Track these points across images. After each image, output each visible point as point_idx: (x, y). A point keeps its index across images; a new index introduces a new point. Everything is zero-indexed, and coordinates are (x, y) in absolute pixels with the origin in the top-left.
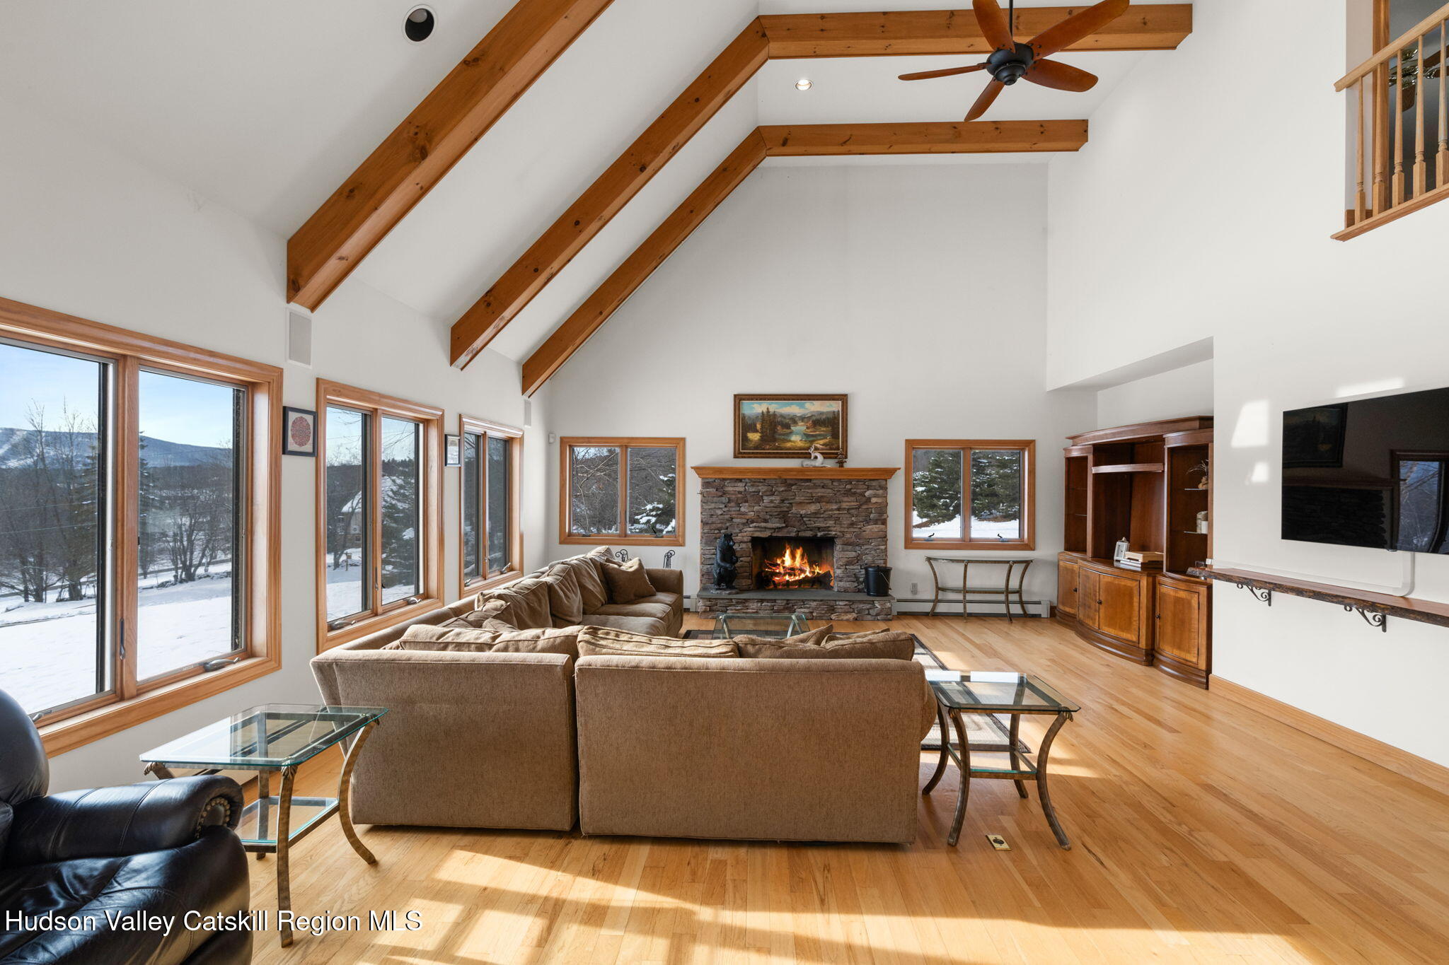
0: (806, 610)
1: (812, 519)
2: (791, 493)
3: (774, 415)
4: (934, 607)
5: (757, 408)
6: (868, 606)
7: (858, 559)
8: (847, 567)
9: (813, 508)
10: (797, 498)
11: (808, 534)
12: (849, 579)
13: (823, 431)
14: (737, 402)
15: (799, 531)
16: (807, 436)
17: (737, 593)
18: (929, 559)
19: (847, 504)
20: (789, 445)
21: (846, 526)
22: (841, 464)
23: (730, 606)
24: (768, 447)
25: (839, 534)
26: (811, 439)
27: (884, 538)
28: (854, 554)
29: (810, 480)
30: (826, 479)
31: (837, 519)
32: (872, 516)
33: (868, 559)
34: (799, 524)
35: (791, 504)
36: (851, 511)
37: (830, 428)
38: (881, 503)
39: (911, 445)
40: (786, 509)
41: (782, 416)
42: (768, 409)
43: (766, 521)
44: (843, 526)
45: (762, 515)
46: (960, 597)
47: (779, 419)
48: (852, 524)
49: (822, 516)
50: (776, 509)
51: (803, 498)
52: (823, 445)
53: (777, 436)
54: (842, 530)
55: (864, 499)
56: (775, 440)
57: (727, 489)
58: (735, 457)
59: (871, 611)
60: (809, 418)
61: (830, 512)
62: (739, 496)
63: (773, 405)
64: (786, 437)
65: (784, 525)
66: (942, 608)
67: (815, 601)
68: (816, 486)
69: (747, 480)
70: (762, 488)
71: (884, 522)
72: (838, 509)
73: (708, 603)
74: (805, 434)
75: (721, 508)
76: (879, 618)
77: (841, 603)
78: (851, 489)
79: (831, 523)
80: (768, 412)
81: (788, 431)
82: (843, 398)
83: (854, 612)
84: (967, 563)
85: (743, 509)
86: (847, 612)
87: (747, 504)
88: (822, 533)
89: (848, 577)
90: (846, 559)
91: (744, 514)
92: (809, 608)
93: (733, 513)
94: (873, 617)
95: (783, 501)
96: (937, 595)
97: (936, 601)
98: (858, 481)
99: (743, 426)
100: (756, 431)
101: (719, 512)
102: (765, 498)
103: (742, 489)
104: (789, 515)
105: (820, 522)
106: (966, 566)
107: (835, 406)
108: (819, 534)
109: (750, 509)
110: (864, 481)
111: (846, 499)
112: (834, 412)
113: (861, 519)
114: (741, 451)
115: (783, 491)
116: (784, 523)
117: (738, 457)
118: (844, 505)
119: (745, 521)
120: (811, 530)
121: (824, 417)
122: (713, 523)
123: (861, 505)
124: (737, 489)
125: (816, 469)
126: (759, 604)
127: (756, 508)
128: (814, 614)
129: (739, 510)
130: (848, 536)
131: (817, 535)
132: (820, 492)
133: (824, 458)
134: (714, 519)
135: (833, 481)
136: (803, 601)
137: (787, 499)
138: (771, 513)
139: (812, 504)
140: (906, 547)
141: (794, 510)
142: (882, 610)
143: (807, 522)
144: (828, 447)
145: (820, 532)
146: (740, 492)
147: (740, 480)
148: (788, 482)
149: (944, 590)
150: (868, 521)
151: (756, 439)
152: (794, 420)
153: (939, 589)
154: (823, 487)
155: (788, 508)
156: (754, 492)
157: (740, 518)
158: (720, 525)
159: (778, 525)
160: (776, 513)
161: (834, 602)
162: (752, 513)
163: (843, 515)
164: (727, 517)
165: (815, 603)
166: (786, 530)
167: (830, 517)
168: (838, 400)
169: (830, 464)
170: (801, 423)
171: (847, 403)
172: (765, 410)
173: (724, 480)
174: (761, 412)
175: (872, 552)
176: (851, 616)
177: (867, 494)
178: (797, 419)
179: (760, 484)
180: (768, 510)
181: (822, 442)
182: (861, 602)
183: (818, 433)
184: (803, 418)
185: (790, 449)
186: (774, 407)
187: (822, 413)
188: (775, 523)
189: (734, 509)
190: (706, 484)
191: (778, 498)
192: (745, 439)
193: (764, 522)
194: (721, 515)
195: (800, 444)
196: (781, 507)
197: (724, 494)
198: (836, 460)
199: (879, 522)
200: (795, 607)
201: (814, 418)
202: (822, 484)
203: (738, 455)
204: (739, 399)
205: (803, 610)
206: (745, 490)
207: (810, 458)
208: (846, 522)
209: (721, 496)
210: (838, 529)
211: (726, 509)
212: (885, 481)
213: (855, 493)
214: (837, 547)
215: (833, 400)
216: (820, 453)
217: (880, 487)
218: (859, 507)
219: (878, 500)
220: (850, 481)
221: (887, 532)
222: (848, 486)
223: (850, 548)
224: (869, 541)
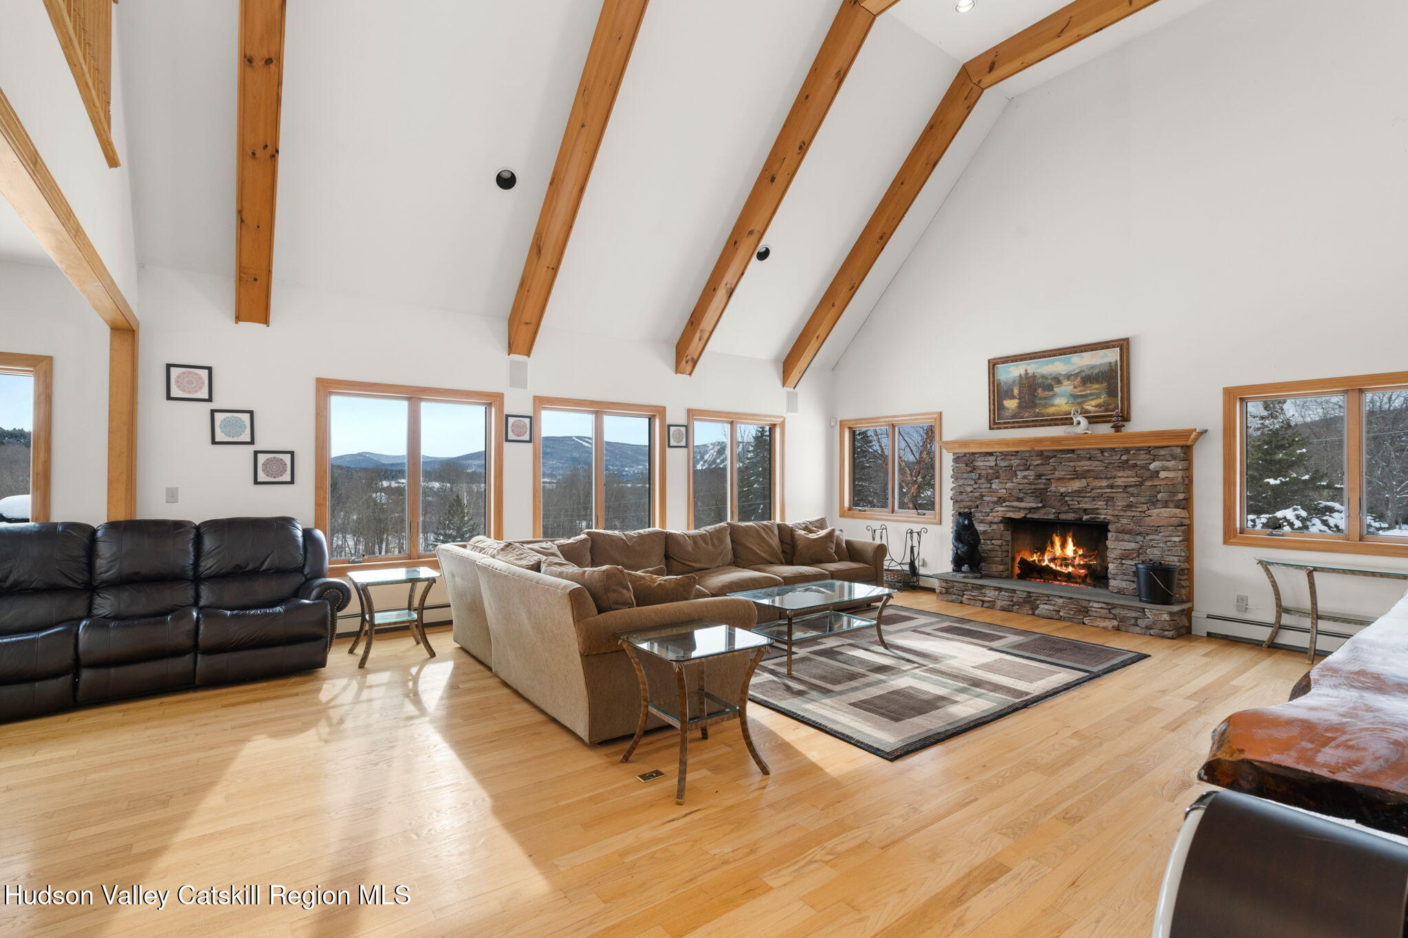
0: (1051, 608)
1: (1075, 499)
2: (1049, 468)
3: (1034, 376)
4: (1275, 635)
5: (1012, 372)
6: (1134, 614)
7: (1139, 552)
8: (1124, 562)
9: (1076, 485)
10: (1056, 473)
11: (1070, 516)
12: (1126, 577)
13: (1094, 389)
14: (991, 367)
15: (1059, 513)
16: (1074, 396)
17: (976, 578)
18: (1265, 565)
19: (1123, 479)
20: (1051, 410)
21: (1120, 508)
22: (1117, 428)
23: (967, 590)
24: (1027, 414)
25: (1109, 518)
26: (1080, 400)
27: (1186, 530)
28: (1132, 545)
29: (1073, 451)
30: (1093, 449)
31: (1110, 500)
32: (1159, 496)
33: (1154, 554)
34: (1059, 504)
35: (1050, 479)
36: (1130, 489)
37: (1105, 384)
38: (1172, 479)
39: (1235, 397)
40: (1042, 486)
41: (1043, 377)
42: (1026, 370)
43: (1020, 500)
44: (1116, 508)
45: (1015, 493)
47: (1040, 381)
48: (1129, 506)
49: (1089, 495)
50: (1029, 487)
51: (1063, 473)
52: (1096, 406)
53: (1038, 402)
54: (1116, 513)
55: (1147, 474)
56: (1035, 405)
57: (976, 464)
58: (990, 428)
59: (1139, 622)
60: (1077, 374)
61: (1100, 491)
62: (991, 471)
63: (1032, 365)
64: (1047, 401)
65: (1040, 505)
66: (1287, 638)
67: (1061, 597)
68: (1080, 458)
69: (998, 454)
70: (1015, 462)
71: (1186, 504)
72: (1111, 487)
73: (944, 584)
74: (1072, 395)
75: (972, 485)
76: (1152, 632)
77: (1096, 605)
78: (1128, 460)
79: (1101, 504)
80: (1027, 374)
81: (1051, 393)
82: (1123, 345)
83: (1115, 618)
84: (1312, 571)
85: (994, 486)
86: (1105, 618)
87: (997, 480)
88: (1088, 517)
89: (1124, 574)
90: (1120, 551)
91: (996, 491)
92: (1054, 605)
93: (983, 490)
94: (1144, 631)
95: (1039, 476)
96: (1279, 617)
97: (1279, 627)
98: (1139, 449)
99: (998, 393)
100: (1013, 397)
101: (969, 489)
102: (1018, 473)
103: (993, 464)
104: (1048, 494)
105: (1086, 503)
106: (1311, 576)
107: (1112, 356)
108: (1085, 518)
109: (1001, 486)
110: (1148, 450)
111: (1120, 474)
112: (1110, 363)
113: (1143, 500)
114: (997, 421)
115: (1037, 465)
116: (1041, 502)
117: (993, 429)
118: (1120, 482)
119: (995, 499)
120: (1074, 512)
121: (1096, 371)
122: (962, 501)
123: (1145, 481)
124: (988, 464)
125: (1077, 438)
126: (997, 593)
127: (1009, 485)
128: (1061, 614)
129: (991, 487)
130: (1124, 521)
131: (1082, 519)
132: (1085, 465)
133: (1089, 423)
134: (964, 497)
135: (1102, 451)
136: (1048, 596)
137: (1045, 475)
138: (1024, 491)
139: (1076, 480)
140: (1226, 542)
141: (1053, 488)
142: (1155, 622)
143: (1070, 502)
144: (1103, 409)
145: (1086, 515)
146: (991, 467)
147: (991, 454)
148: (1045, 454)
149: (1287, 611)
150: (1153, 502)
151: (1013, 406)
152: (1057, 380)
153: (1281, 609)
154: (1090, 459)
155: (1045, 484)
156: (1006, 467)
157: (991, 496)
158: (970, 503)
159: (1034, 505)
160: (1030, 491)
161: (1086, 602)
162: (1005, 491)
163: (1118, 495)
164: (977, 494)
165: (1061, 600)
166: (1043, 511)
167: (1100, 496)
168: (1114, 347)
169: (1105, 429)
170: (1066, 383)
171: (1128, 350)
172: (1023, 372)
173: (973, 454)
174: (1018, 375)
175: (1161, 545)
176: (1110, 624)
177: (1152, 467)
178: (1061, 378)
179: (1013, 458)
180: (1021, 487)
181: (1094, 403)
182: (1123, 607)
183: (1088, 392)
184: (1068, 377)
185: (1054, 415)
186: (1033, 367)
187: (1093, 367)
188: (1030, 503)
189: (984, 486)
190: (957, 459)
191: (1032, 473)
192: (1001, 407)
193: (1017, 501)
194: (972, 492)
195: (1065, 408)
196: (1037, 484)
197: (974, 469)
198: (1111, 424)
199: (1172, 505)
200: (1038, 602)
201: (1084, 374)
202: (1088, 456)
203: (994, 425)
204: (993, 364)
205: (1046, 607)
206: (996, 465)
207: (1073, 424)
208: (1120, 504)
209: (971, 472)
210: (1110, 512)
211: (975, 486)
212: (1187, 450)
213: (1135, 466)
214: (1109, 535)
215: (1108, 347)
216: (1086, 417)
217: (1174, 457)
218: (1141, 484)
219: (1171, 475)
220: (1126, 451)
221: (1191, 517)
222: (1124, 457)
223: (1127, 537)
224: (1156, 529)
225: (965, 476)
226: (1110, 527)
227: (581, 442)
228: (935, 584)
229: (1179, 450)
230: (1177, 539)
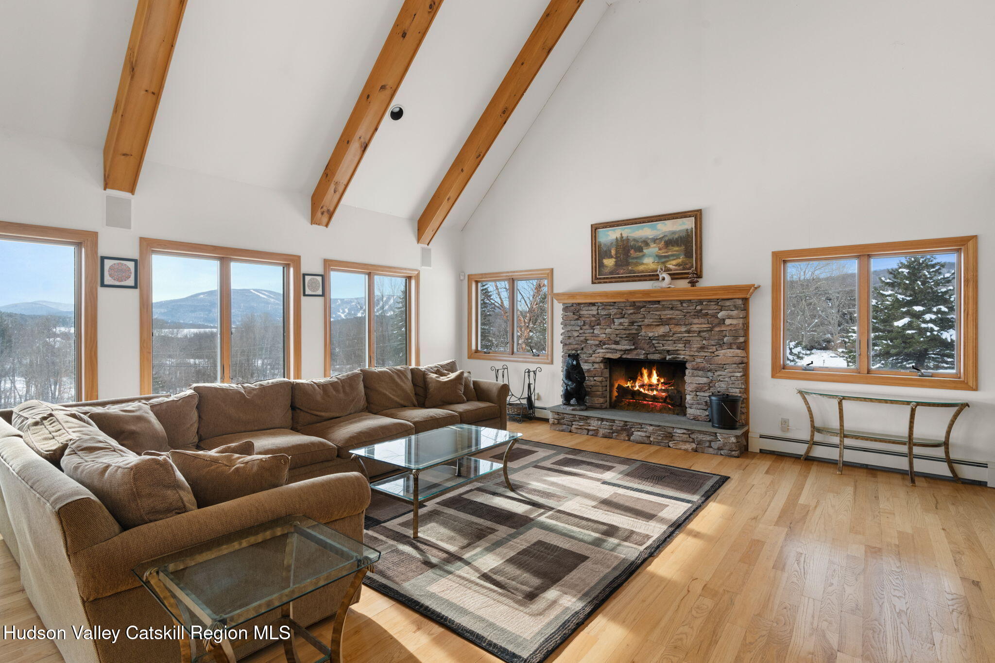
0: (643, 434)
1: (660, 342)
2: (640, 316)
3: (628, 239)
4: (809, 450)
5: (610, 236)
6: (709, 438)
7: (710, 385)
8: (698, 393)
9: (662, 330)
10: (646, 320)
11: (656, 357)
12: (700, 406)
13: (675, 251)
14: (594, 231)
15: (648, 354)
16: (659, 257)
17: (582, 410)
18: (801, 393)
19: (698, 326)
20: (641, 268)
21: (695, 349)
22: (693, 283)
23: (575, 421)
24: (622, 271)
25: (687, 357)
26: (663, 260)
27: (744, 365)
28: (705, 380)
29: (659, 302)
30: (674, 300)
31: (687, 343)
32: (725, 339)
33: (721, 387)
34: (648, 346)
35: (640, 326)
36: (702, 334)
37: (683, 247)
38: (735, 325)
39: (781, 259)
40: (634, 332)
41: (635, 240)
42: (621, 234)
43: (617, 343)
44: (692, 349)
45: (613, 337)
46: (836, 440)
47: (632, 243)
48: (702, 348)
49: (671, 338)
50: (624, 332)
51: (651, 320)
52: (676, 265)
53: (630, 261)
54: (692, 353)
55: (716, 321)
56: (628, 264)
57: (582, 313)
58: (593, 283)
59: (713, 444)
60: (661, 239)
61: (679, 335)
62: (593, 319)
63: (626, 230)
64: (638, 261)
65: (633, 347)
66: (819, 452)
67: (651, 425)
68: (664, 308)
69: (600, 304)
70: (613, 311)
71: (744, 346)
72: (688, 332)
73: (556, 416)
74: (657, 256)
75: (578, 331)
76: (722, 452)
77: (679, 431)
78: (701, 310)
79: (680, 346)
80: (622, 237)
81: (641, 254)
82: (697, 215)
83: (693, 442)
84: (841, 400)
85: (596, 332)
86: (686, 442)
87: (598, 327)
88: (670, 357)
89: (698, 404)
90: (695, 385)
91: (597, 336)
92: (646, 432)
93: (587, 335)
94: (716, 451)
95: (632, 323)
96: (812, 436)
97: (813, 443)
98: (710, 301)
99: (599, 253)
100: (611, 257)
101: (576, 334)
102: (616, 320)
103: (595, 313)
104: (639, 338)
105: (669, 345)
106: (840, 403)
107: (688, 224)
108: (668, 358)
109: (602, 331)
110: (717, 301)
111: (696, 321)
112: (687, 230)
113: (713, 342)
114: (598, 277)
115: (631, 314)
116: (634, 345)
117: (595, 283)
118: (695, 328)
119: (597, 343)
120: (659, 353)
121: (676, 236)
122: (570, 344)
123: (713, 327)
124: (591, 312)
125: (662, 291)
126: (599, 423)
127: (608, 331)
128: (652, 439)
129: (593, 333)
130: (699, 360)
131: (666, 358)
132: (668, 314)
133: (672, 279)
134: (571, 341)
135: (682, 302)
136: (641, 424)
137: (636, 322)
138: (620, 336)
139: (661, 326)
140: (773, 376)
141: (643, 333)
142: (724, 445)
143: (656, 345)
144: (681, 267)
145: (669, 355)
146: (594, 316)
147: (593, 304)
148: (637, 304)
149: (819, 430)
150: (721, 345)
151: (611, 265)
152: (646, 243)
153: (815, 429)
154: (672, 309)
155: (637, 330)
156: (606, 315)
157: (594, 340)
158: (576, 346)
159: (628, 347)
160: (625, 336)
161: (671, 429)
162: (604, 335)
163: (693, 338)
164: (582, 338)
165: (651, 428)
166: (635, 353)
167: (680, 339)
168: (690, 216)
169: (683, 284)
170: (652, 245)
171: (701, 218)
172: (619, 236)
173: (579, 304)
174: (615, 238)
175: (727, 379)
176: (690, 447)
177: (720, 315)
178: (649, 241)
179: (611, 308)
180: (618, 332)
181: (674, 262)
182: (700, 432)
183: (670, 253)
184: (655, 240)
185: (643, 272)
186: (627, 232)
187: (674, 233)
188: (625, 346)
189: (588, 331)
190: (566, 309)
191: (626, 320)
192: (601, 265)
193: (614, 344)
194: (578, 336)
195: (652, 266)
196: (630, 330)
197: (580, 317)
198: (688, 280)
199: (735, 347)
200: (633, 429)
201: (667, 239)
202: (671, 306)
203: (595, 280)
204: (595, 228)
205: (639, 433)
206: (598, 314)
207: (658, 279)
208: (696, 346)
209: (577, 319)
210: (688, 353)
211: (581, 331)
212: (746, 300)
213: (707, 314)
214: (687, 372)
215: (685, 217)
216: (669, 274)
217: (736, 307)
218: (711, 330)
219: (734, 322)
220: (700, 302)
221: (747, 357)
222: (699, 308)
223: (700, 373)
224: (722, 367)
225: (573, 322)
226: (687, 365)
227: (259, 294)
228: (550, 416)
229: (740, 302)
230: (739, 374)
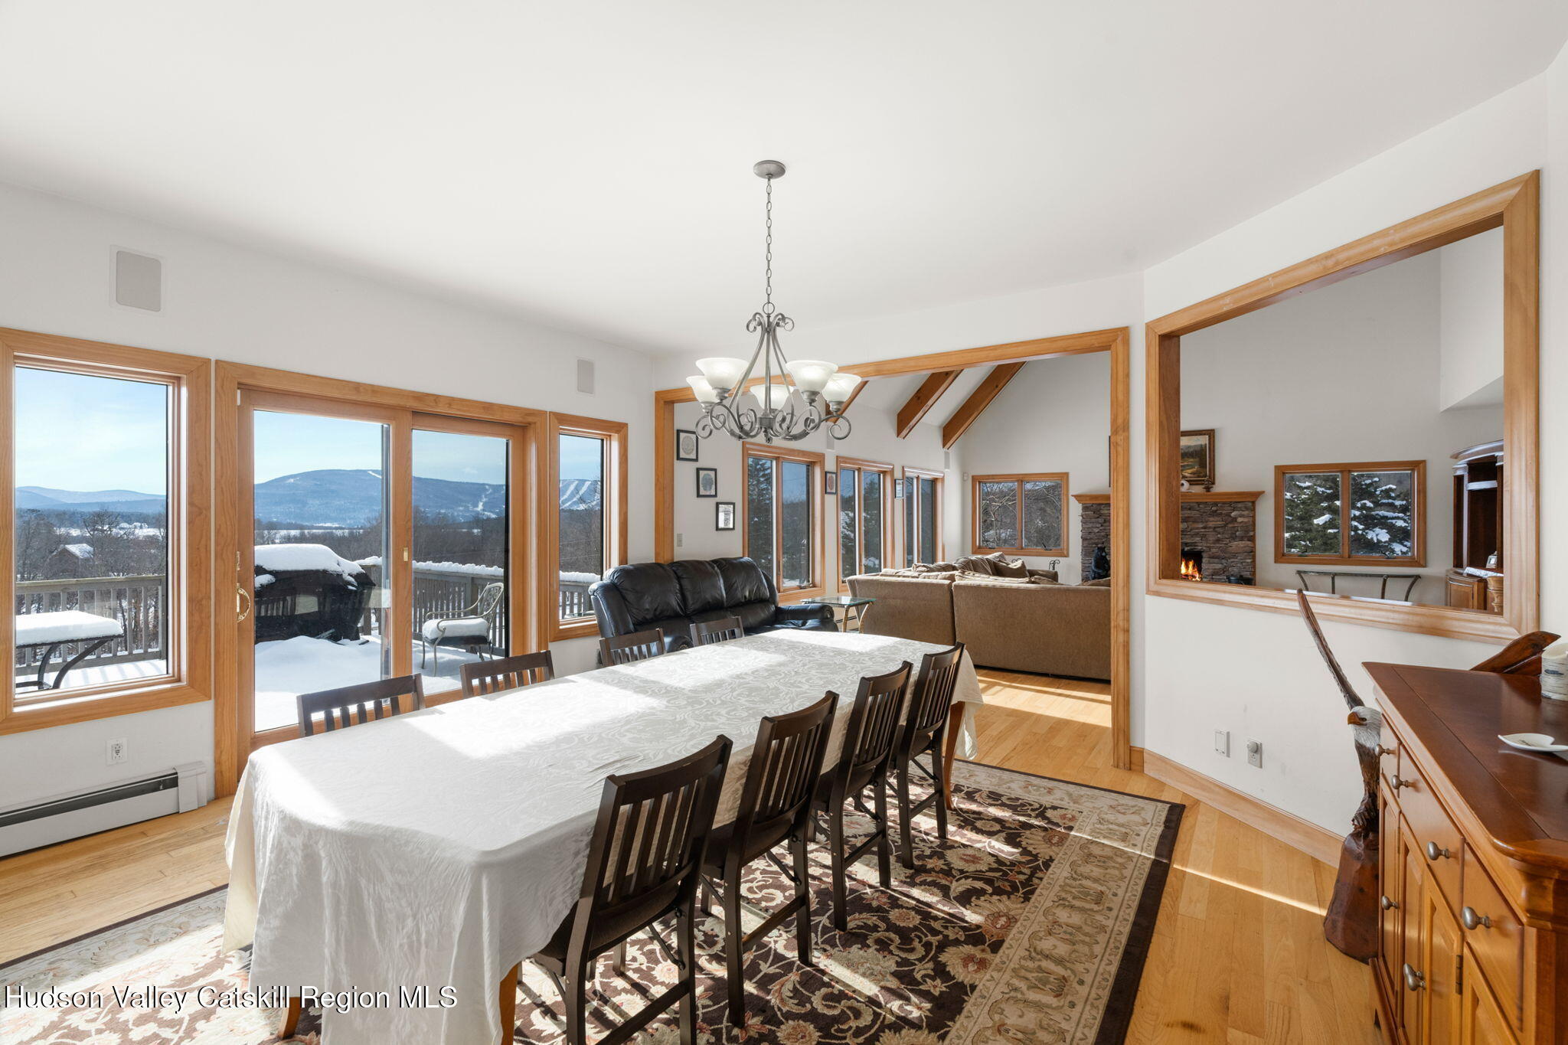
7: (1224, 570)
8: (1214, 577)
13: (1190, 462)
18: (1299, 572)
19: (1213, 523)
21: (1211, 542)
22: (1208, 489)
25: (1204, 548)
27: (1252, 552)
28: (1220, 566)
30: (1194, 502)
31: (1203, 536)
32: (1237, 533)
33: (1234, 571)
36: (1217, 529)
37: (1197, 459)
38: (1246, 523)
39: (1281, 471)
44: (1208, 542)
48: (1218, 541)
49: (1189, 533)
52: (1194, 473)
54: (1209, 545)
55: (1230, 519)
57: (1102, 512)
58: (1110, 486)
61: (1197, 530)
71: (1252, 539)
72: (1205, 528)
75: (1098, 527)
78: (1216, 510)
79: (1197, 539)
82: (1211, 433)
84: (1334, 576)
88: (1189, 548)
90: (1212, 570)
93: (1107, 531)
98: (1224, 503)
101: (1096, 530)
105: (1187, 539)
106: (1333, 579)
107: (1203, 440)
108: (1186, 549)
110: (1230, 504)
111: (1211, 519)
112: (1201, 445)
113: (1227, 536)
118: (1211, 524)
121: (1192, 450)
122: (1091, 539)
123: (1227, 524)
130: (1214, 550)
132: (1186, 513)
133: (1190, 485)
134: (1092, 536)
135: (1199, 504)
140: (1276, 561)
144: (1197, 475)
145: (1187, 547)
150: (1233, 538)
154: (1190, 509)
163: (1209, 533)
164: (1102, 534)
167: (1197, 534)
168: (1205, 434)
169: (1198, 489)
171: (1214, 437)
173: (1100, 504)
175: (1239, 565)
177: (1233, 514)
181: (1190, 471)
183: (1186, 463)
187: (1189, 447)
190: (1085, 508)
194: (1098, 532)
197: (1100, 516)
198: (1203, 486)
199: (1246, 539)
208: (1212, 539)
209: (1097, 517)
210: (1205, 545)
211: (1101, 528)
212: (1253, 503)
213: (1221, 514)
214: (1204, 560)
215: (1201, 435)
216: (1187, 481)
217: (1247, 509)
218: (1225, 526)
219: (1246, 520)
220: (1216, 504)
221: (1254, 547)
222: (1214, 508)
223: (1216, 560)
224: (1234, 555)
225: (1093, 520)
226: (1204, 555)
229: (1250, 504)
230: (1249, 561)
